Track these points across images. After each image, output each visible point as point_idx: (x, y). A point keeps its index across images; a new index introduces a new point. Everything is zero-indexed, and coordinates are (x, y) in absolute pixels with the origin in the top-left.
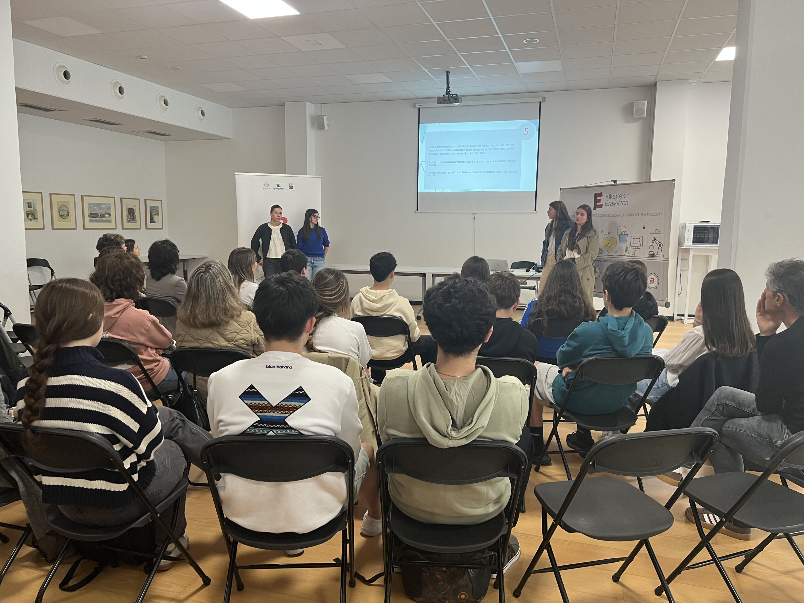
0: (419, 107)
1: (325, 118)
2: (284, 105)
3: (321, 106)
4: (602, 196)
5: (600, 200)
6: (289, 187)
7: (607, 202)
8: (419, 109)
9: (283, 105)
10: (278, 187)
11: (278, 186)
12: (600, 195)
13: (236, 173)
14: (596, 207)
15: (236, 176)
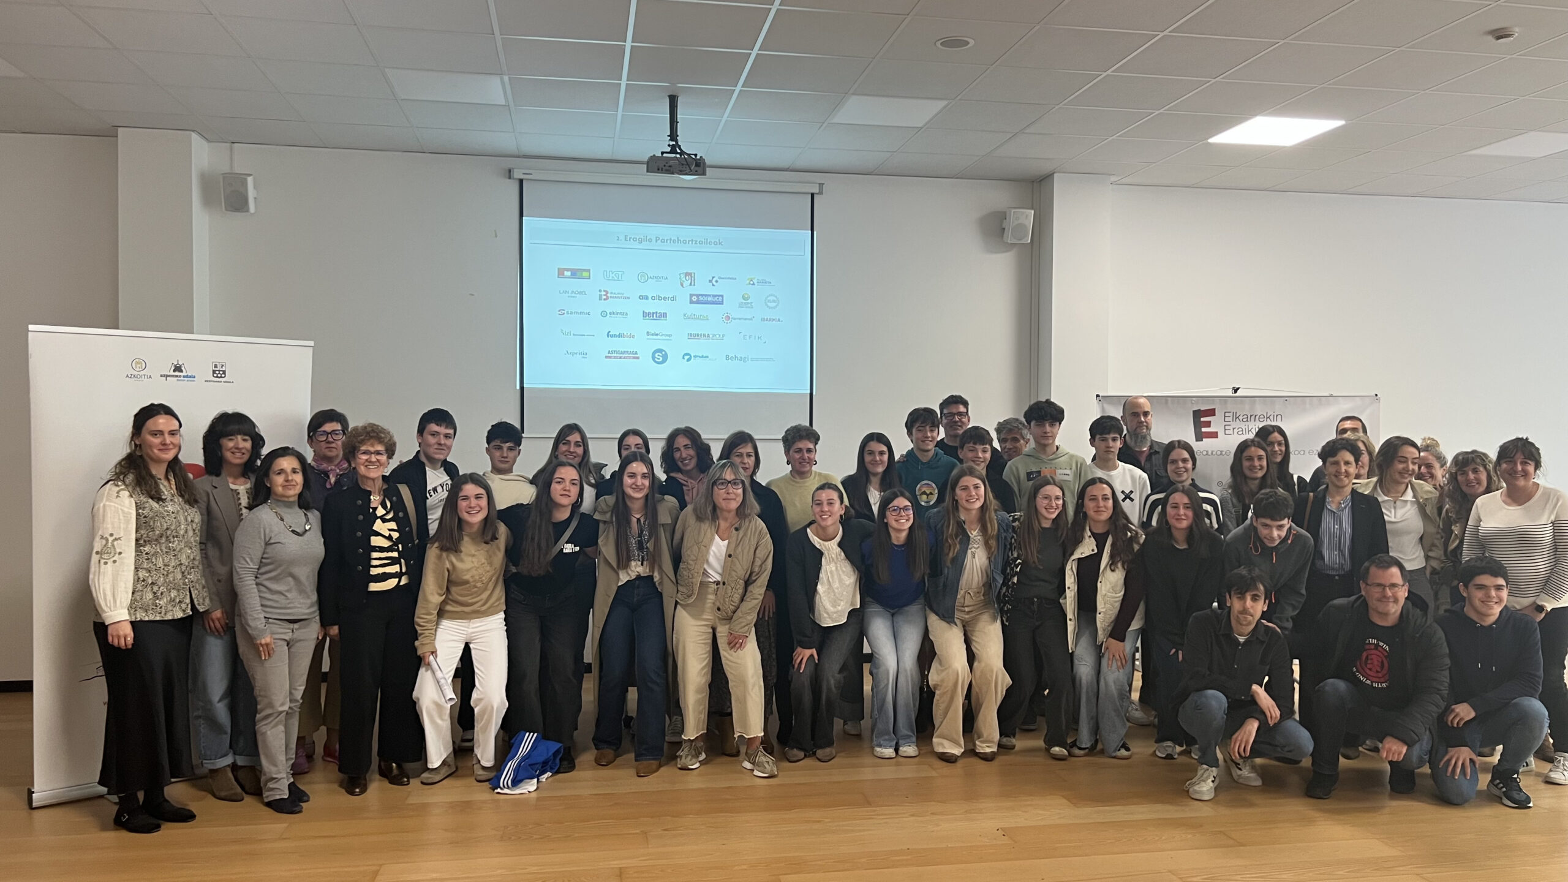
0: (522, 177)
1: (250, 180)
2: (117, 137)
3: (231, 149)
4: (1214, 415)
5: (1209, 423)
6: (214, 372)
7: (1227, 427)
8: (521, 181)
9: (110, 133)
10: (177, 373)
11: (178, 369)
12: (1212, 412)
13: (31, 327)
14: (1199, 437)
15: (30, 333)
